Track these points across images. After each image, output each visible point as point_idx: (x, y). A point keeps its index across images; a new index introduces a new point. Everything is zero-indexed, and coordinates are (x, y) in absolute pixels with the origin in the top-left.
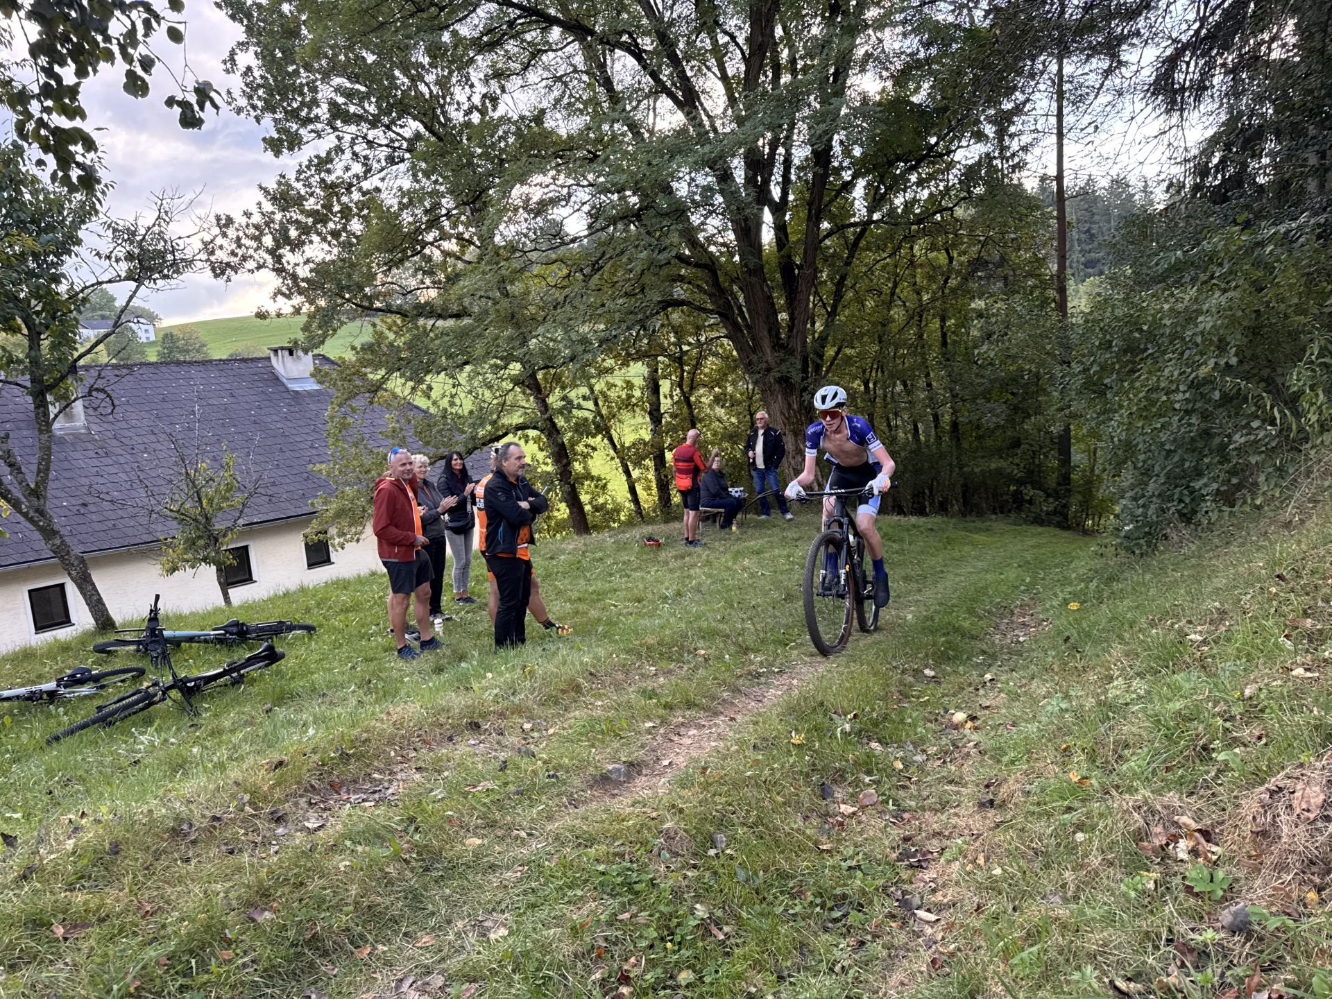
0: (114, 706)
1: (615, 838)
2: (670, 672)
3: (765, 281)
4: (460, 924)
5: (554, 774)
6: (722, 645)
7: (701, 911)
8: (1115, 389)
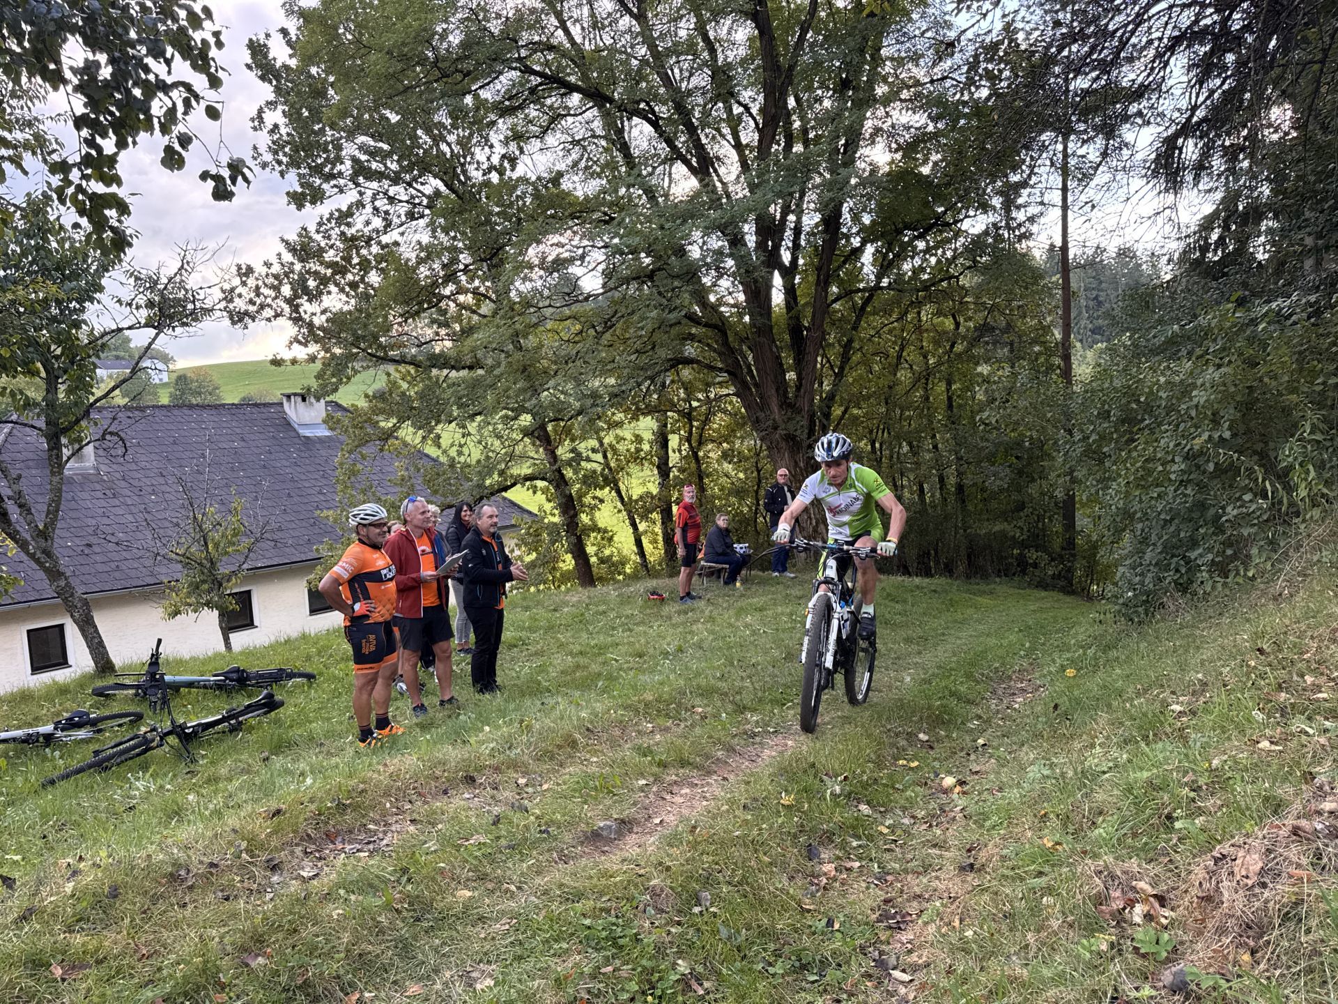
0: (111, 751)
1: (602, 894)
2: (667, 729)
3: (774, 341)
4: (448, 974)
5: (546, 830)
6: (719, 704)
7: (683, 966)
8: (1113, 458)
